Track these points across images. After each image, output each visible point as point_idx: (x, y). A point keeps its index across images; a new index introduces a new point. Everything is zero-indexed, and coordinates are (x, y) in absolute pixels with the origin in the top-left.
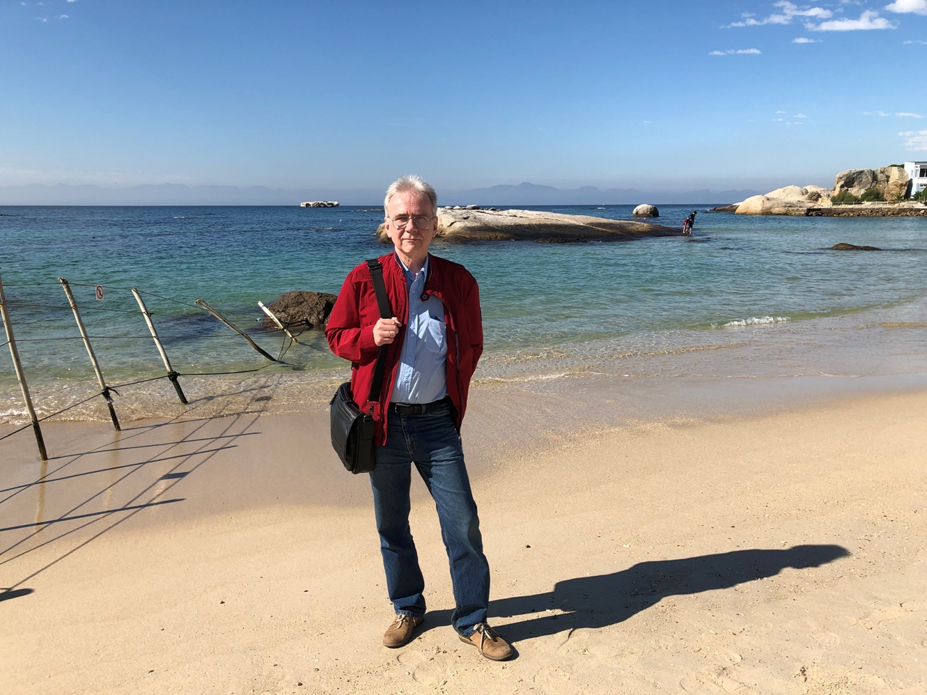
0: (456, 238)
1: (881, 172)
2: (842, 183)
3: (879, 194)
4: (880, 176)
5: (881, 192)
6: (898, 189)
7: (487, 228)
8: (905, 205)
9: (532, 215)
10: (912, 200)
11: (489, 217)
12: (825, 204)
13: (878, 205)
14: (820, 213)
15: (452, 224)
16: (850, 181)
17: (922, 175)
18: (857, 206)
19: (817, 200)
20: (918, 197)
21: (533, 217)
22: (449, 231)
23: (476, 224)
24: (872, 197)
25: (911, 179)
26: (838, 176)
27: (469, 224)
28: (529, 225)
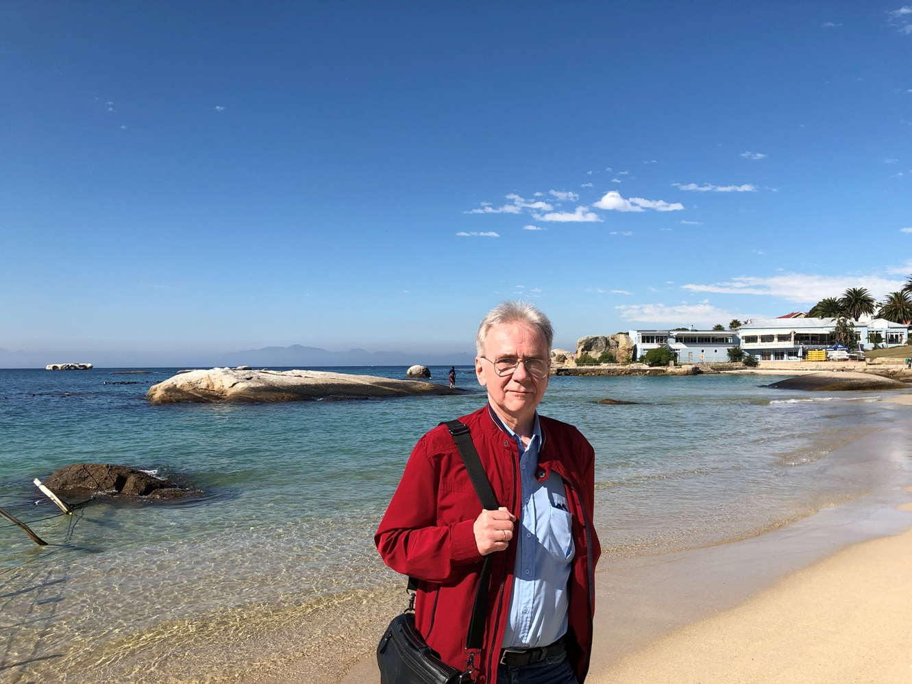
0: (239, 399)
1: (612, 338)
2: (582, 347)
3: (612, 356)
4: (611, 342)
5: (614, 355)
6: (626, 353)
7: (271, 389)
8: (634, 366)
9: (317, 375)
10: (638, 362)
11: (274, 378)
12: (571, 365)
13: (613, 366)
14: (568, 372)
15: (234, 384)
16: (588, 345)
17: (643, 342)
18: (597, 367)
19: (563, 361)
20: (642, 359)
21: (318, 377)
22: (230, 392)
23: (261, 385)
24: (607, 359)
25: (636, 345)
26: (579, 341)
27: (252, 384)
28: (316, 385)
